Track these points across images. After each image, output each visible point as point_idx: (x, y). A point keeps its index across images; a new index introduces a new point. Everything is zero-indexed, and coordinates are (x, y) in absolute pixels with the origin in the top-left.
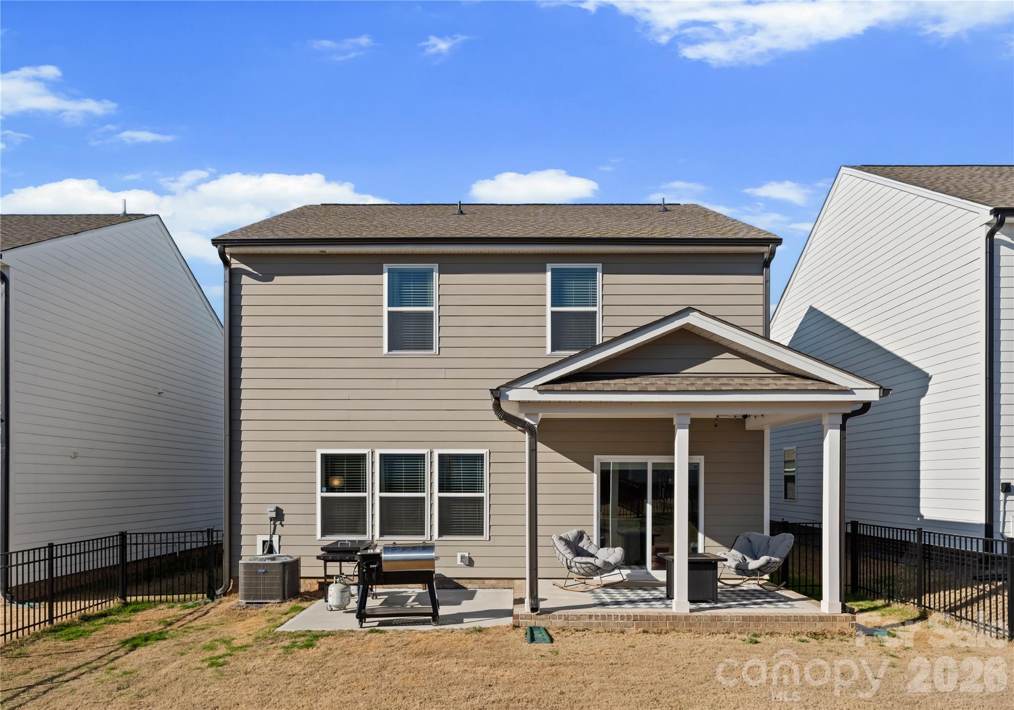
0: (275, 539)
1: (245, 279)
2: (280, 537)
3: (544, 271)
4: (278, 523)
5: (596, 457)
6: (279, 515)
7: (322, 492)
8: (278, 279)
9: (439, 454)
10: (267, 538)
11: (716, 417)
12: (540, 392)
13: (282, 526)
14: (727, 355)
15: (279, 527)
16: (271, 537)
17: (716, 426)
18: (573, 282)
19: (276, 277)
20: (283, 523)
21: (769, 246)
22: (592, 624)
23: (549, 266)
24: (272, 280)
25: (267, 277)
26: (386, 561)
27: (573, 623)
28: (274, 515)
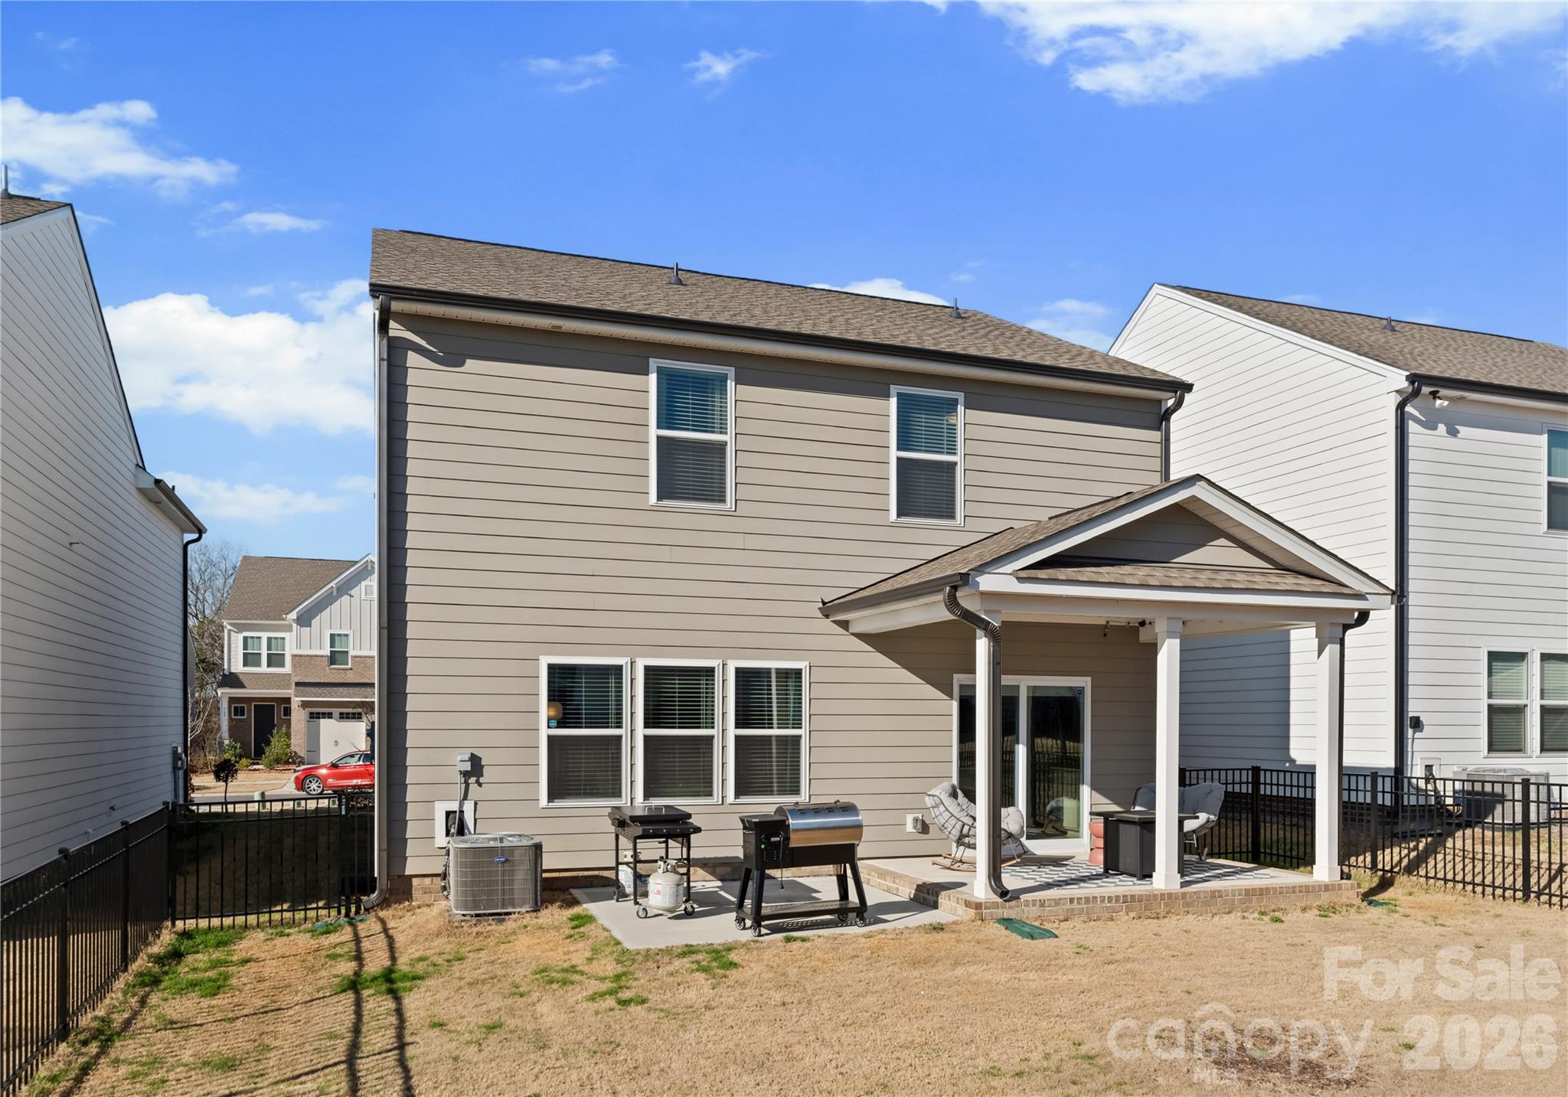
0: (468, 807)
1: (413, 359)
2: (476, 804)
3: (887, 395)
4: (473, 780)
5: (956, 676)
6: (475, 768)
7: (549, 727)
8: (471, 364)
9: (736, 668)
10: (454, 806)
11: (1104, 623)
12: (1020, 579)
13: (480, 785)
14: (1222, 541)
15: (473, 787)
16: (461, 805)
17: (1105, 635)
18: (923, 416)
19: (468, 361)
20: (481, 780)
21: (1173, 392)
23: (894, 389)
24: (462, 364)
25: (453, 359)
26: (796, 830)
27: (1050, 911)
28: (467, 767)
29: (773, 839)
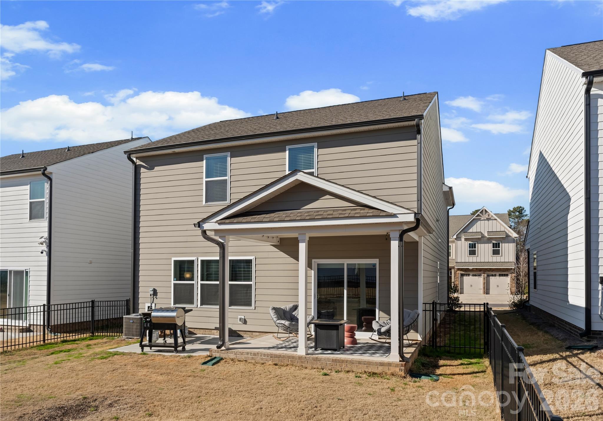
0: (153, 305)
1: (142, 170)
2: (155, 304)
3: (285, 151)
4: (155, 297)
5: (313, 260)
6: (155, 292)
7: (174, 281)
8: (156, 168)
9: (230, 260)
10: (150, 305)
11: (386, 234)
12: (220, 224)
13: (157, 298)
15: (155, 299)
16: (151, 304)
17: (386, 239)
18: (303, 155)
19: (155, 167)
20: (157, 297)
21: (415, 120)
22: (249, 357)
23: (287, 147)
24: (153, 169)
25: (151, 168)
26: (154, 317)
27: (239, 357)
28: (152, 293)
29: (147, 320)
